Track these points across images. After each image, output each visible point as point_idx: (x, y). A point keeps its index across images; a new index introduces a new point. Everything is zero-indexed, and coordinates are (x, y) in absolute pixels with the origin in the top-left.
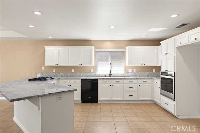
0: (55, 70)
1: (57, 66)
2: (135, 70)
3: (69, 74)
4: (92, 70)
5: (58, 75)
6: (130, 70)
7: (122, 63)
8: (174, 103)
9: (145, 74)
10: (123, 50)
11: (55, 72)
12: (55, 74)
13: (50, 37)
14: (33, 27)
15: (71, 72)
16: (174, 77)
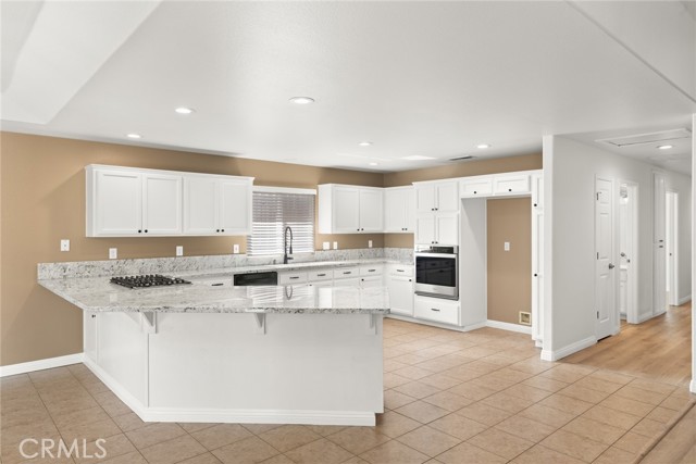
0: (115, 250)
1: (143, 234)
2: (335, 245)
3: (168, 263)
4: (236, 248)
5: (128, 267)
6: (326, 245)
7: (309, 228)
8: (455, 305)
9: (355, 252)
10: (313, 192)
11: (115, 257)
12: (116, 267)
13: (134, 137)
14: (188, 111)
15: (175, 256)
16: (458, 254)
